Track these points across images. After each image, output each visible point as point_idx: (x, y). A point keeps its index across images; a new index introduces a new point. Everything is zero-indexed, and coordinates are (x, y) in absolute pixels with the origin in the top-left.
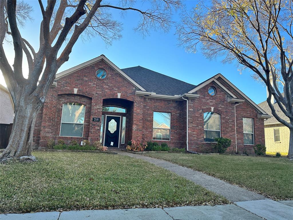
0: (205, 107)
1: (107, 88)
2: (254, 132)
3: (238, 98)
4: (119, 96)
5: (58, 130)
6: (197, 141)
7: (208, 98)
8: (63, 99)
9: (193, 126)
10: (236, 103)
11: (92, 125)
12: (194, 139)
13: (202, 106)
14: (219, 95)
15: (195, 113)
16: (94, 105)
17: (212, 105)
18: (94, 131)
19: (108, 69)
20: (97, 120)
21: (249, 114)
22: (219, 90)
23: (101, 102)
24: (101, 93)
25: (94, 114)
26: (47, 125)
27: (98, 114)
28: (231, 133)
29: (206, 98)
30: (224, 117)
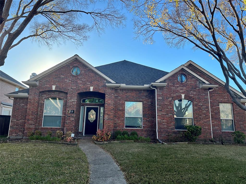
0: (175, 95)
1: (81, 83)
2: (234, 118)
3: (211, 84)
4: (92, 89)
5: (40, 122)
6: (167, 129)
7: (178, 85)
8: (45, 95)
9: (163, 114)
10: (210, 88)
11: (67, 116)
12: (164, 127)
13: (172, 94)
14: (190, 82)
15: (164, 101)
16: (69, 99)
17: (182, 93)
18: (69, 122)
19: (82, 66)
20: (72, 112)
21: (227, 98)
22: (190, 77)
23: (75, 96)
24: (75, 87)
25: (70, 107)
26: (30, 118)
27: (73, 107)
28: (205, 119)
29: (175, 85)
30: (197, 104)
